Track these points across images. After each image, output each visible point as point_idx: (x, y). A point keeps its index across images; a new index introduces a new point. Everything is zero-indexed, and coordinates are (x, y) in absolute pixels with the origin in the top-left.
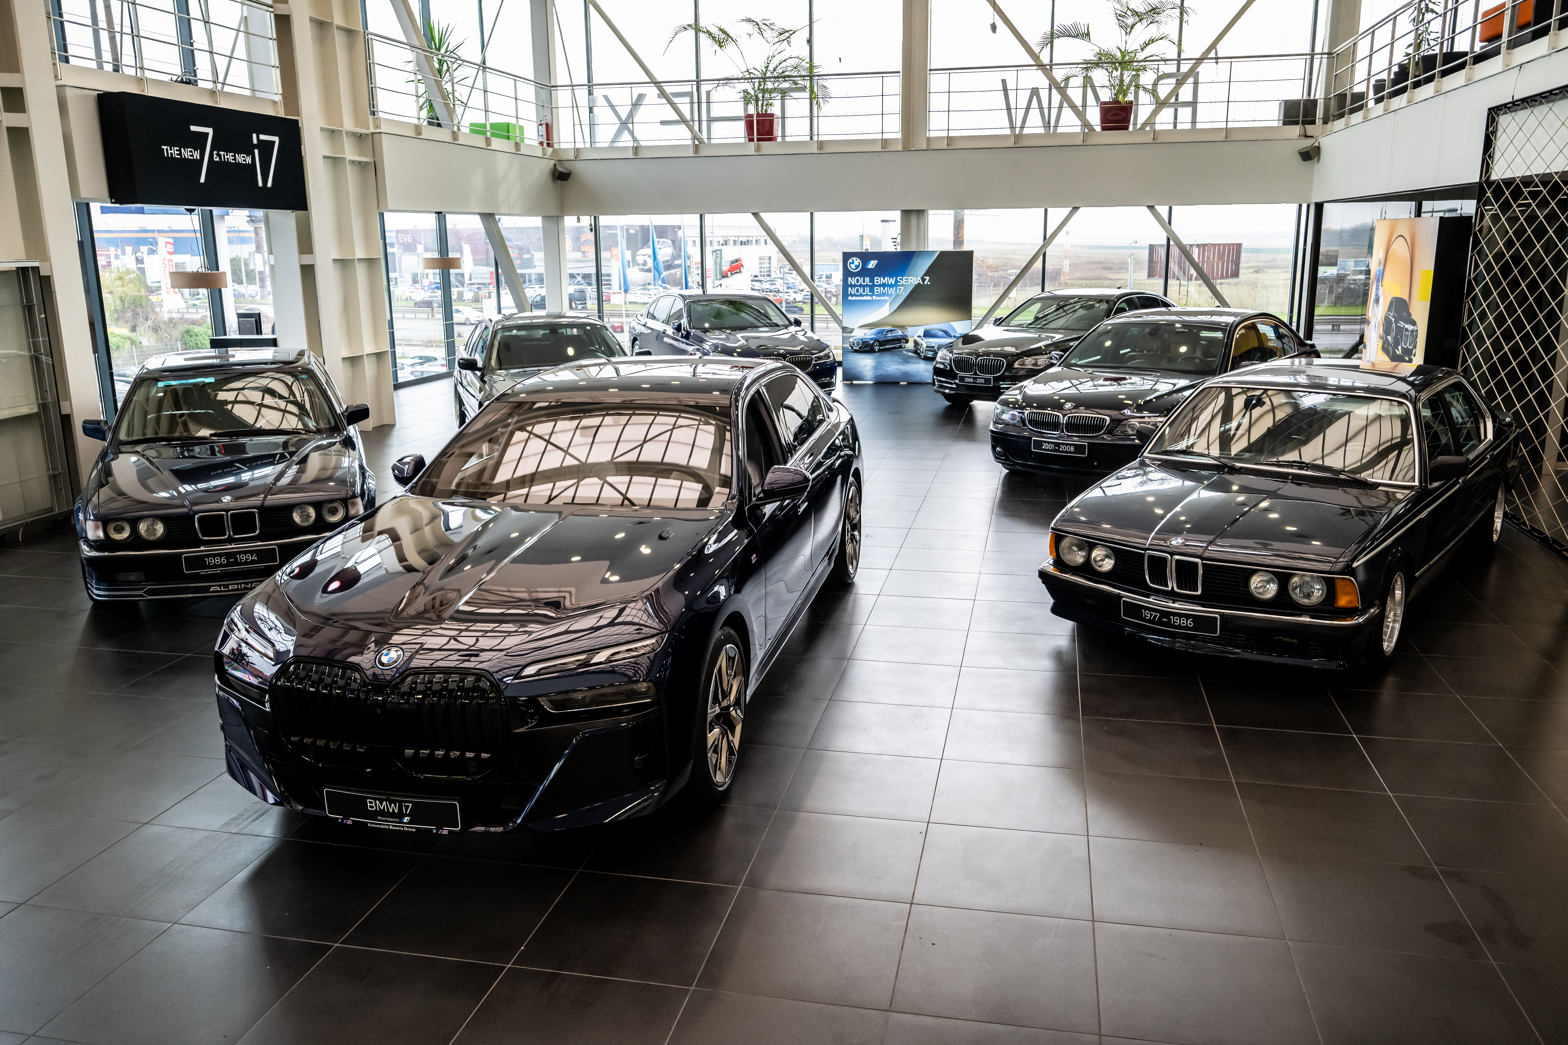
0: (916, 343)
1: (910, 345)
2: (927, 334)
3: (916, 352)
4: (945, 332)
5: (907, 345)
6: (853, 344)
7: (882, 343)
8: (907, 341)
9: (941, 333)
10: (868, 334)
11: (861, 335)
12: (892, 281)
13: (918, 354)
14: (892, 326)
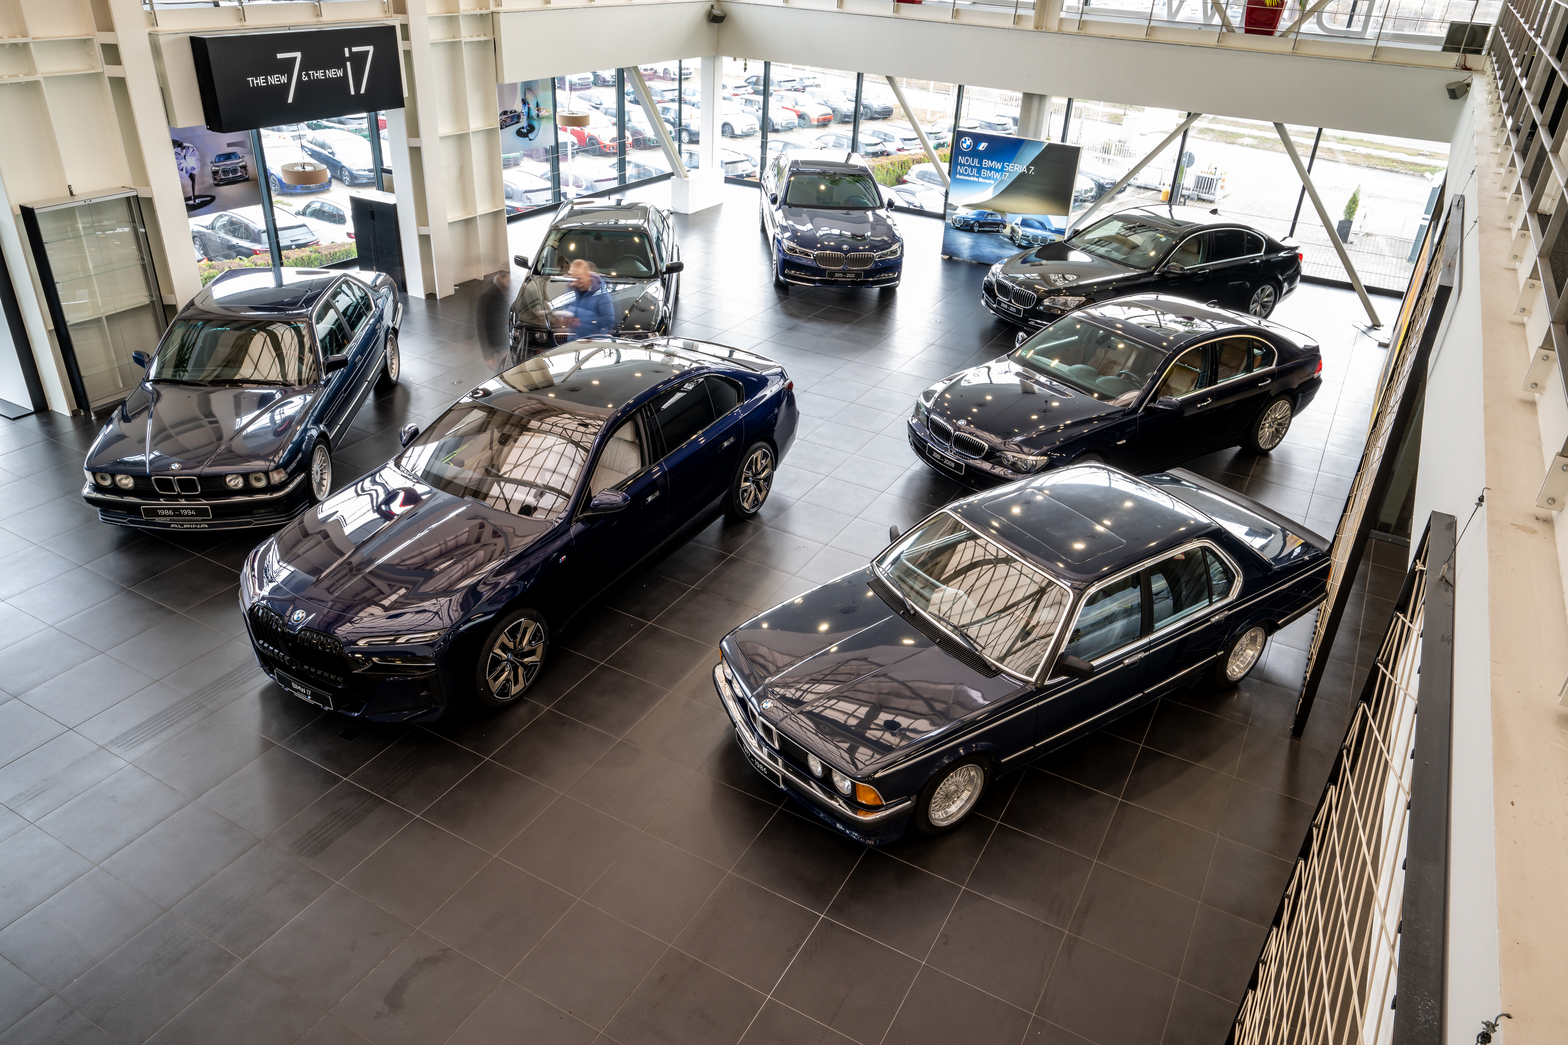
0: (1013, 230)
1: (1007, 231)
2: (1025, 223)
3: (1011, 239)
4: (1042, 224)
5: (1004, 231)
6: (956, 221)
7: (981, 225)
8: (1005, 227)
9: (1037, 224)
10: (970, 214)
11: (963, 213)
12: (999, 166)
13: (1014, 241)
14: (993, 210)
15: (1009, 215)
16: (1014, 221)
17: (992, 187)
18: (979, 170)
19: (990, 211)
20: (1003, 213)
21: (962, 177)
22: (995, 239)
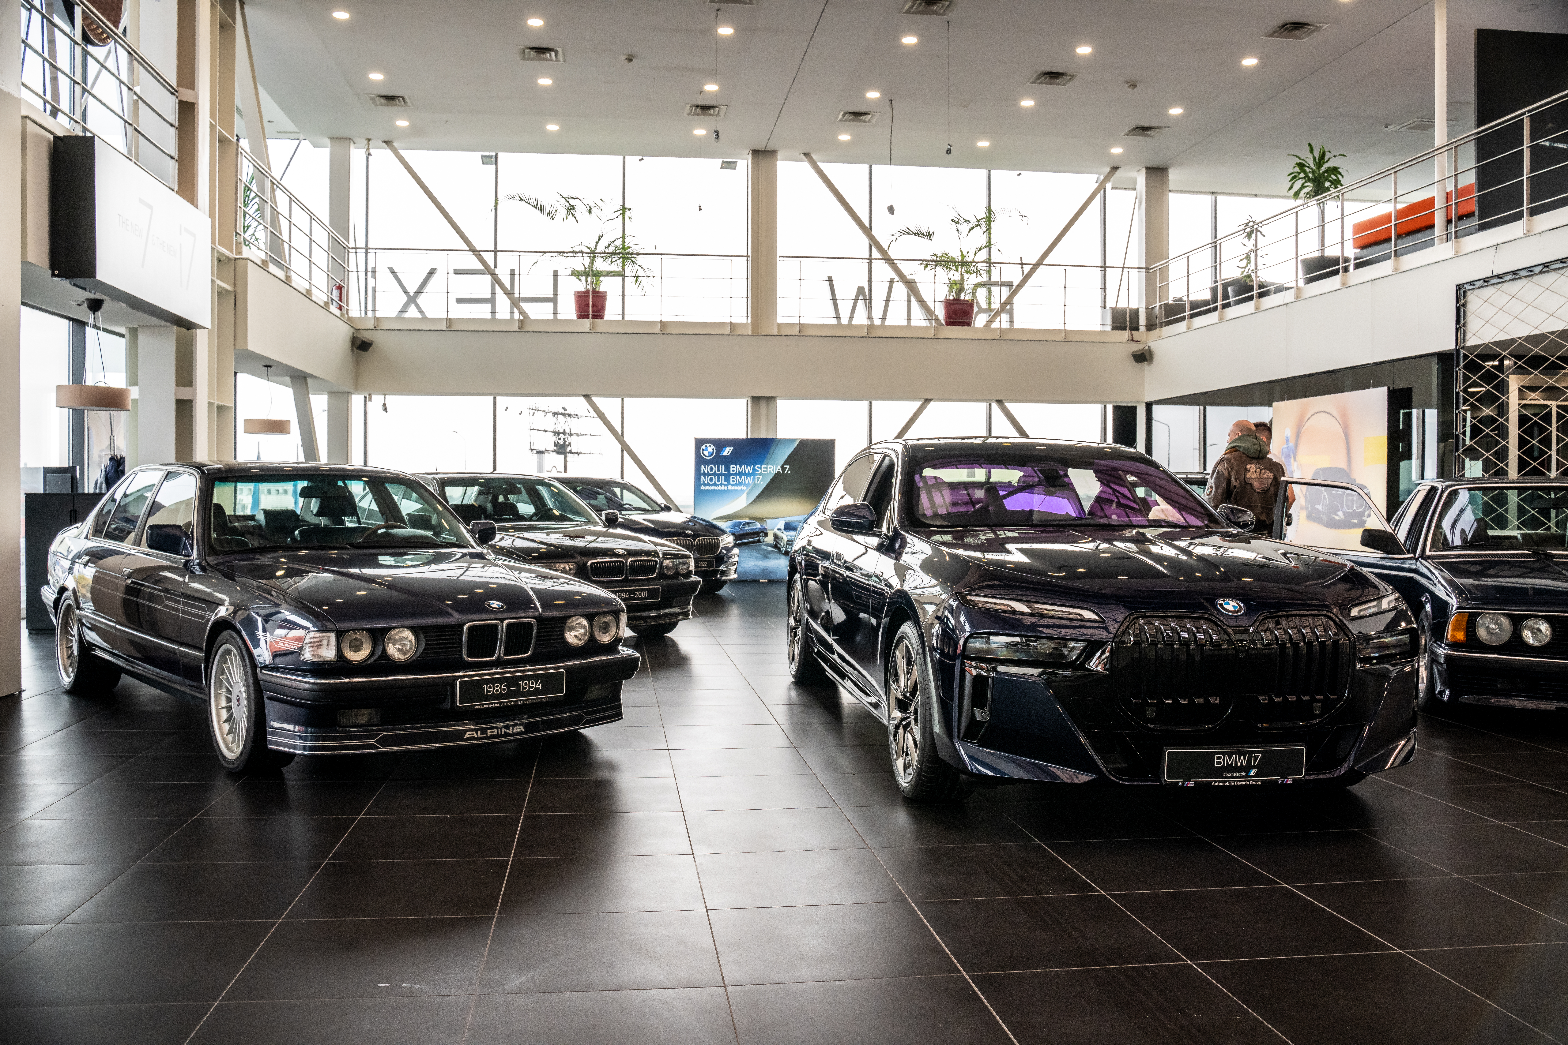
0: (776, 537)
1: (770, 539)
2: (787, 527)
3: (776, 546)
5: (766, 539)
7: (738, 537)
8: (766, 535)
12: (749, 470)
13: (779, 549)
14: (750, 519)
15: (768, 521)
16: (775, 526)
17: (745, 494)
18: (727, 477)
19: (747, 520)
20: (761, 520)
21: (708, 488)
22: (757, 550)
